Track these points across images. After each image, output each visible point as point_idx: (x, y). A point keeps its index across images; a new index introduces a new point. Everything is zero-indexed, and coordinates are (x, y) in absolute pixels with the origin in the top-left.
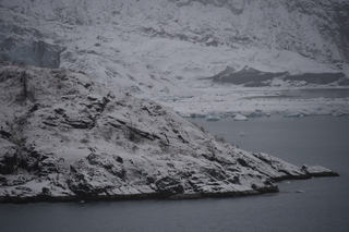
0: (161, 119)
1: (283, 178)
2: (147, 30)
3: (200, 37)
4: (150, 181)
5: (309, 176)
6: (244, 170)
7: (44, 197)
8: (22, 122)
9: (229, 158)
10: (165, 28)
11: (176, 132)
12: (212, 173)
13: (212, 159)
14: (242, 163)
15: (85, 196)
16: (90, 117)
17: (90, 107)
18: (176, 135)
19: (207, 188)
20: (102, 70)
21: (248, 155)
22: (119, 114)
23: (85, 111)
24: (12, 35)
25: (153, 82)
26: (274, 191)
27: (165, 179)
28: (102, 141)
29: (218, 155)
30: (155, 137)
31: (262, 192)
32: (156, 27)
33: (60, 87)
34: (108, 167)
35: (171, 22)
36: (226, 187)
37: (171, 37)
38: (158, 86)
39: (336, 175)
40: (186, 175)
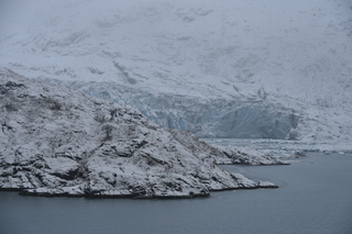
1: (224, 190)
4: (131, 187)
8: (92, 152)
11: (179, 160)
13: (196, 176)
14: (214, 179)
16: (130, 151)
17: (132, 145)
18: (178, 163)
19: (158, 193)
20: (315, 128)
23: (128, 148)
25: (341, 135)
26: (205, 196)
27: (138, 187)
28: (131, 164)
29: (200, 174)
30: (166, 163)
31: (196, 196)
39: (276, 187)
40: (152, 185)
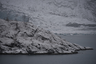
0: (50, 35)
1: (79, 50)
2: (51, 13)
3: (63, 15)
4: (47, 50)
5: (86, 49)
6: (70, 48)
7: (21, 54)
8: (16, 35)
9: (66, 45)
10: (55, 13)
11: (54, 38)
12: (62, 48)
13: (62, 45)
14: (70, 46)
15: (30, 53)
16: (33, 34)
17: (33, 31)
18: (54, 39)
19: (60, 52)
20: (39, 23)
21: (71, 44)
22: (40, 33)
23: (31, 32)
24: (18, 14)
25: (51, 26)
26: (77, 53)
27: (50, 50)
28: (35, 40)
29: (64, 44)
30: (48, 39)
31: (74, 53)
32: (53, 12)
33: (26, 27)
34: (36, 46)
35: (56, 11)
36: (65, 52)
37: (56, 15)
38: (53, 27)
39: (93, 49)
40: (55, 49)
